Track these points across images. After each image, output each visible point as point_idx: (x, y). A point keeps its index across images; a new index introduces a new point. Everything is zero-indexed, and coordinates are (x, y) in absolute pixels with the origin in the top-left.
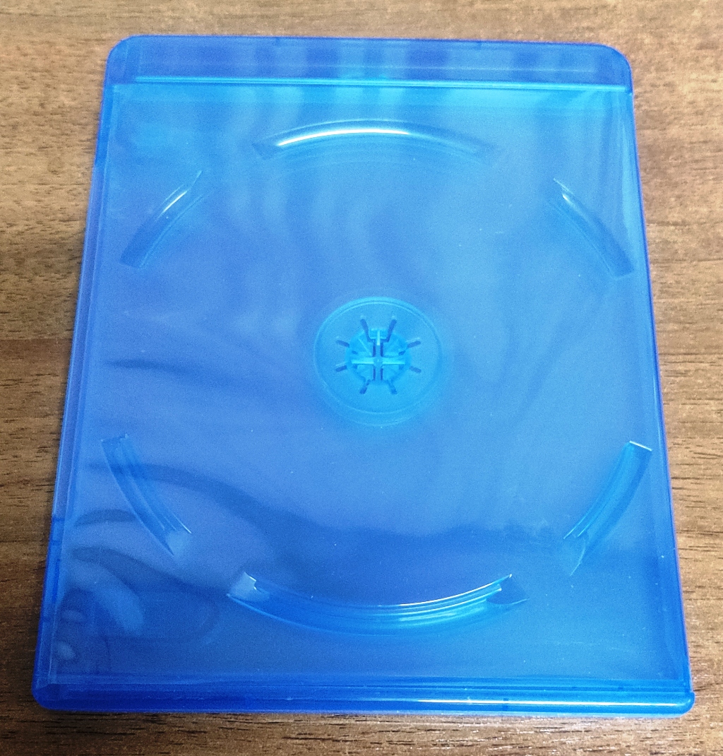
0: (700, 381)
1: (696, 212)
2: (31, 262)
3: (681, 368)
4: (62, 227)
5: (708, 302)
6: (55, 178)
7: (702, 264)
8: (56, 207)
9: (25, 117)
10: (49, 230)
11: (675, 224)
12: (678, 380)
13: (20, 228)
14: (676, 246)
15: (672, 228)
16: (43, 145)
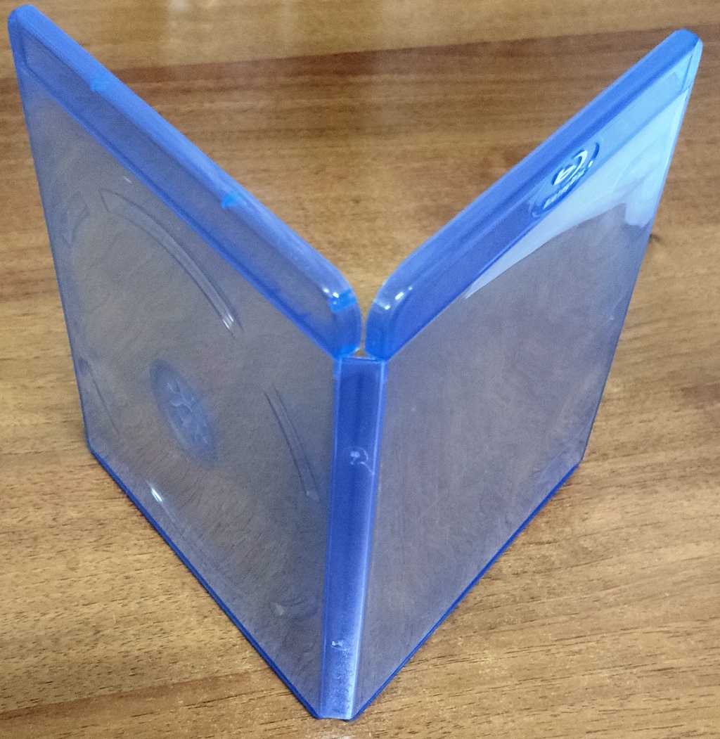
0: (592, 656)
1: (562, 531)
2: (65, 640)
3: (575, 648)
4: (85, 610)
5: (585, 596)
6: (74, 573)
7: (574, 569)
8: (78, 595)
9: (43, 531)
10: (75, 614)
11: (549, 543)
12: (575, 657)
13: (52, 615)
14: (553, 559)
15: (547, 545)
16: (61, 549)
